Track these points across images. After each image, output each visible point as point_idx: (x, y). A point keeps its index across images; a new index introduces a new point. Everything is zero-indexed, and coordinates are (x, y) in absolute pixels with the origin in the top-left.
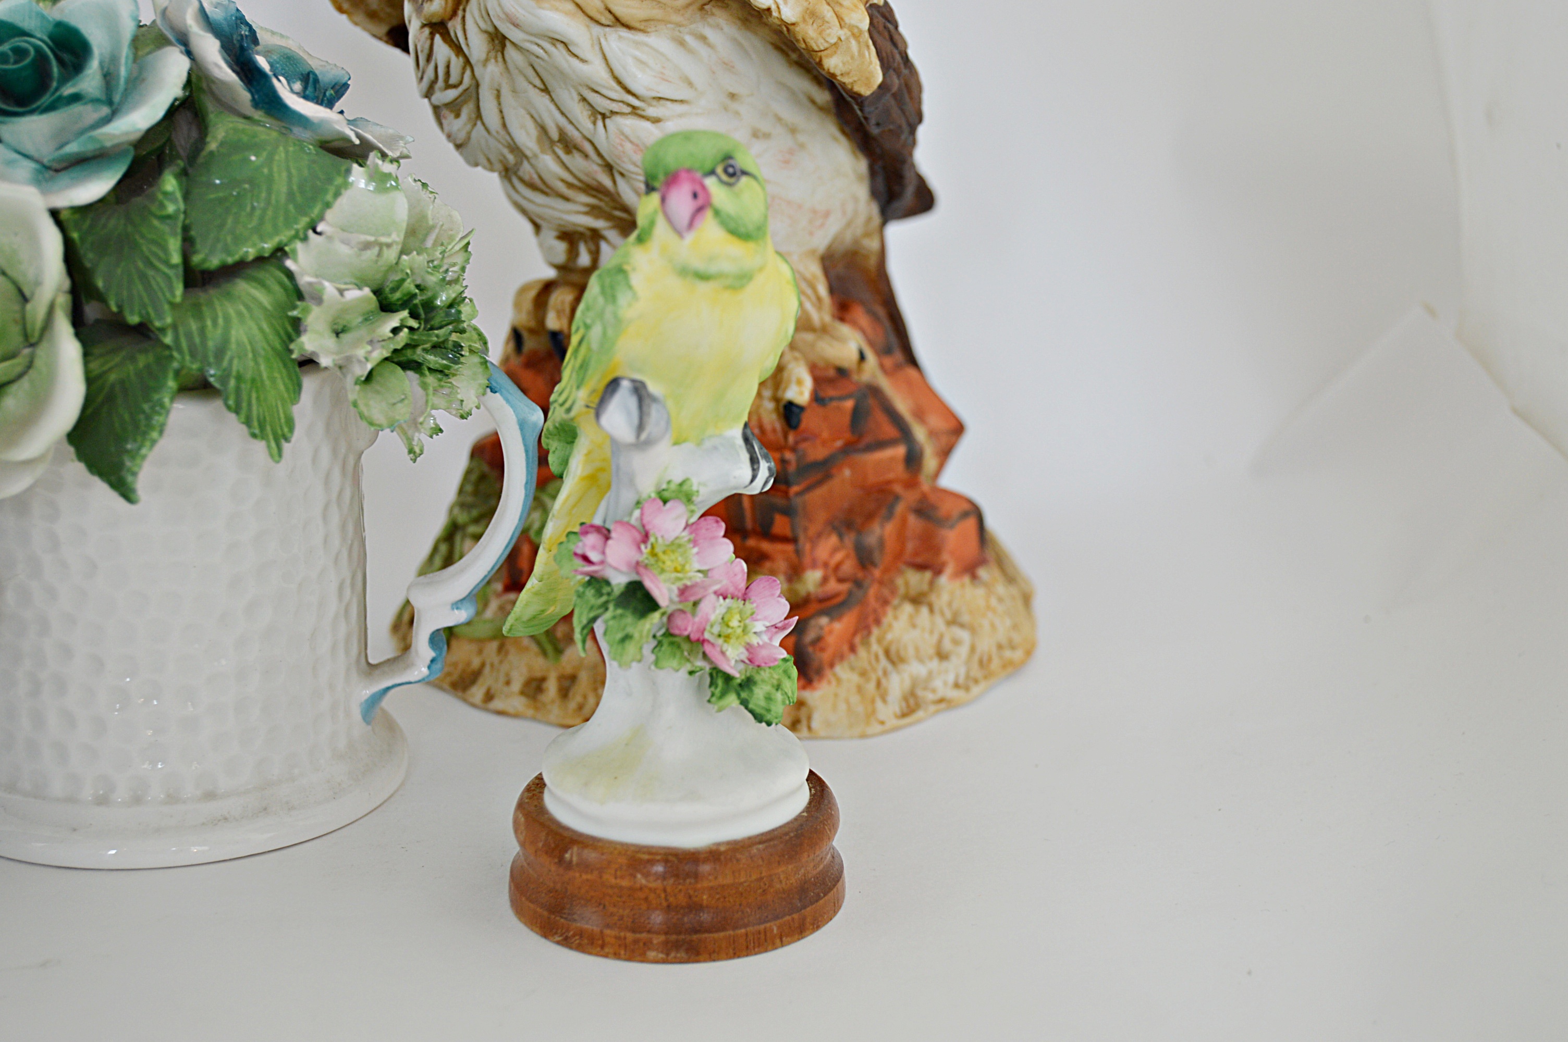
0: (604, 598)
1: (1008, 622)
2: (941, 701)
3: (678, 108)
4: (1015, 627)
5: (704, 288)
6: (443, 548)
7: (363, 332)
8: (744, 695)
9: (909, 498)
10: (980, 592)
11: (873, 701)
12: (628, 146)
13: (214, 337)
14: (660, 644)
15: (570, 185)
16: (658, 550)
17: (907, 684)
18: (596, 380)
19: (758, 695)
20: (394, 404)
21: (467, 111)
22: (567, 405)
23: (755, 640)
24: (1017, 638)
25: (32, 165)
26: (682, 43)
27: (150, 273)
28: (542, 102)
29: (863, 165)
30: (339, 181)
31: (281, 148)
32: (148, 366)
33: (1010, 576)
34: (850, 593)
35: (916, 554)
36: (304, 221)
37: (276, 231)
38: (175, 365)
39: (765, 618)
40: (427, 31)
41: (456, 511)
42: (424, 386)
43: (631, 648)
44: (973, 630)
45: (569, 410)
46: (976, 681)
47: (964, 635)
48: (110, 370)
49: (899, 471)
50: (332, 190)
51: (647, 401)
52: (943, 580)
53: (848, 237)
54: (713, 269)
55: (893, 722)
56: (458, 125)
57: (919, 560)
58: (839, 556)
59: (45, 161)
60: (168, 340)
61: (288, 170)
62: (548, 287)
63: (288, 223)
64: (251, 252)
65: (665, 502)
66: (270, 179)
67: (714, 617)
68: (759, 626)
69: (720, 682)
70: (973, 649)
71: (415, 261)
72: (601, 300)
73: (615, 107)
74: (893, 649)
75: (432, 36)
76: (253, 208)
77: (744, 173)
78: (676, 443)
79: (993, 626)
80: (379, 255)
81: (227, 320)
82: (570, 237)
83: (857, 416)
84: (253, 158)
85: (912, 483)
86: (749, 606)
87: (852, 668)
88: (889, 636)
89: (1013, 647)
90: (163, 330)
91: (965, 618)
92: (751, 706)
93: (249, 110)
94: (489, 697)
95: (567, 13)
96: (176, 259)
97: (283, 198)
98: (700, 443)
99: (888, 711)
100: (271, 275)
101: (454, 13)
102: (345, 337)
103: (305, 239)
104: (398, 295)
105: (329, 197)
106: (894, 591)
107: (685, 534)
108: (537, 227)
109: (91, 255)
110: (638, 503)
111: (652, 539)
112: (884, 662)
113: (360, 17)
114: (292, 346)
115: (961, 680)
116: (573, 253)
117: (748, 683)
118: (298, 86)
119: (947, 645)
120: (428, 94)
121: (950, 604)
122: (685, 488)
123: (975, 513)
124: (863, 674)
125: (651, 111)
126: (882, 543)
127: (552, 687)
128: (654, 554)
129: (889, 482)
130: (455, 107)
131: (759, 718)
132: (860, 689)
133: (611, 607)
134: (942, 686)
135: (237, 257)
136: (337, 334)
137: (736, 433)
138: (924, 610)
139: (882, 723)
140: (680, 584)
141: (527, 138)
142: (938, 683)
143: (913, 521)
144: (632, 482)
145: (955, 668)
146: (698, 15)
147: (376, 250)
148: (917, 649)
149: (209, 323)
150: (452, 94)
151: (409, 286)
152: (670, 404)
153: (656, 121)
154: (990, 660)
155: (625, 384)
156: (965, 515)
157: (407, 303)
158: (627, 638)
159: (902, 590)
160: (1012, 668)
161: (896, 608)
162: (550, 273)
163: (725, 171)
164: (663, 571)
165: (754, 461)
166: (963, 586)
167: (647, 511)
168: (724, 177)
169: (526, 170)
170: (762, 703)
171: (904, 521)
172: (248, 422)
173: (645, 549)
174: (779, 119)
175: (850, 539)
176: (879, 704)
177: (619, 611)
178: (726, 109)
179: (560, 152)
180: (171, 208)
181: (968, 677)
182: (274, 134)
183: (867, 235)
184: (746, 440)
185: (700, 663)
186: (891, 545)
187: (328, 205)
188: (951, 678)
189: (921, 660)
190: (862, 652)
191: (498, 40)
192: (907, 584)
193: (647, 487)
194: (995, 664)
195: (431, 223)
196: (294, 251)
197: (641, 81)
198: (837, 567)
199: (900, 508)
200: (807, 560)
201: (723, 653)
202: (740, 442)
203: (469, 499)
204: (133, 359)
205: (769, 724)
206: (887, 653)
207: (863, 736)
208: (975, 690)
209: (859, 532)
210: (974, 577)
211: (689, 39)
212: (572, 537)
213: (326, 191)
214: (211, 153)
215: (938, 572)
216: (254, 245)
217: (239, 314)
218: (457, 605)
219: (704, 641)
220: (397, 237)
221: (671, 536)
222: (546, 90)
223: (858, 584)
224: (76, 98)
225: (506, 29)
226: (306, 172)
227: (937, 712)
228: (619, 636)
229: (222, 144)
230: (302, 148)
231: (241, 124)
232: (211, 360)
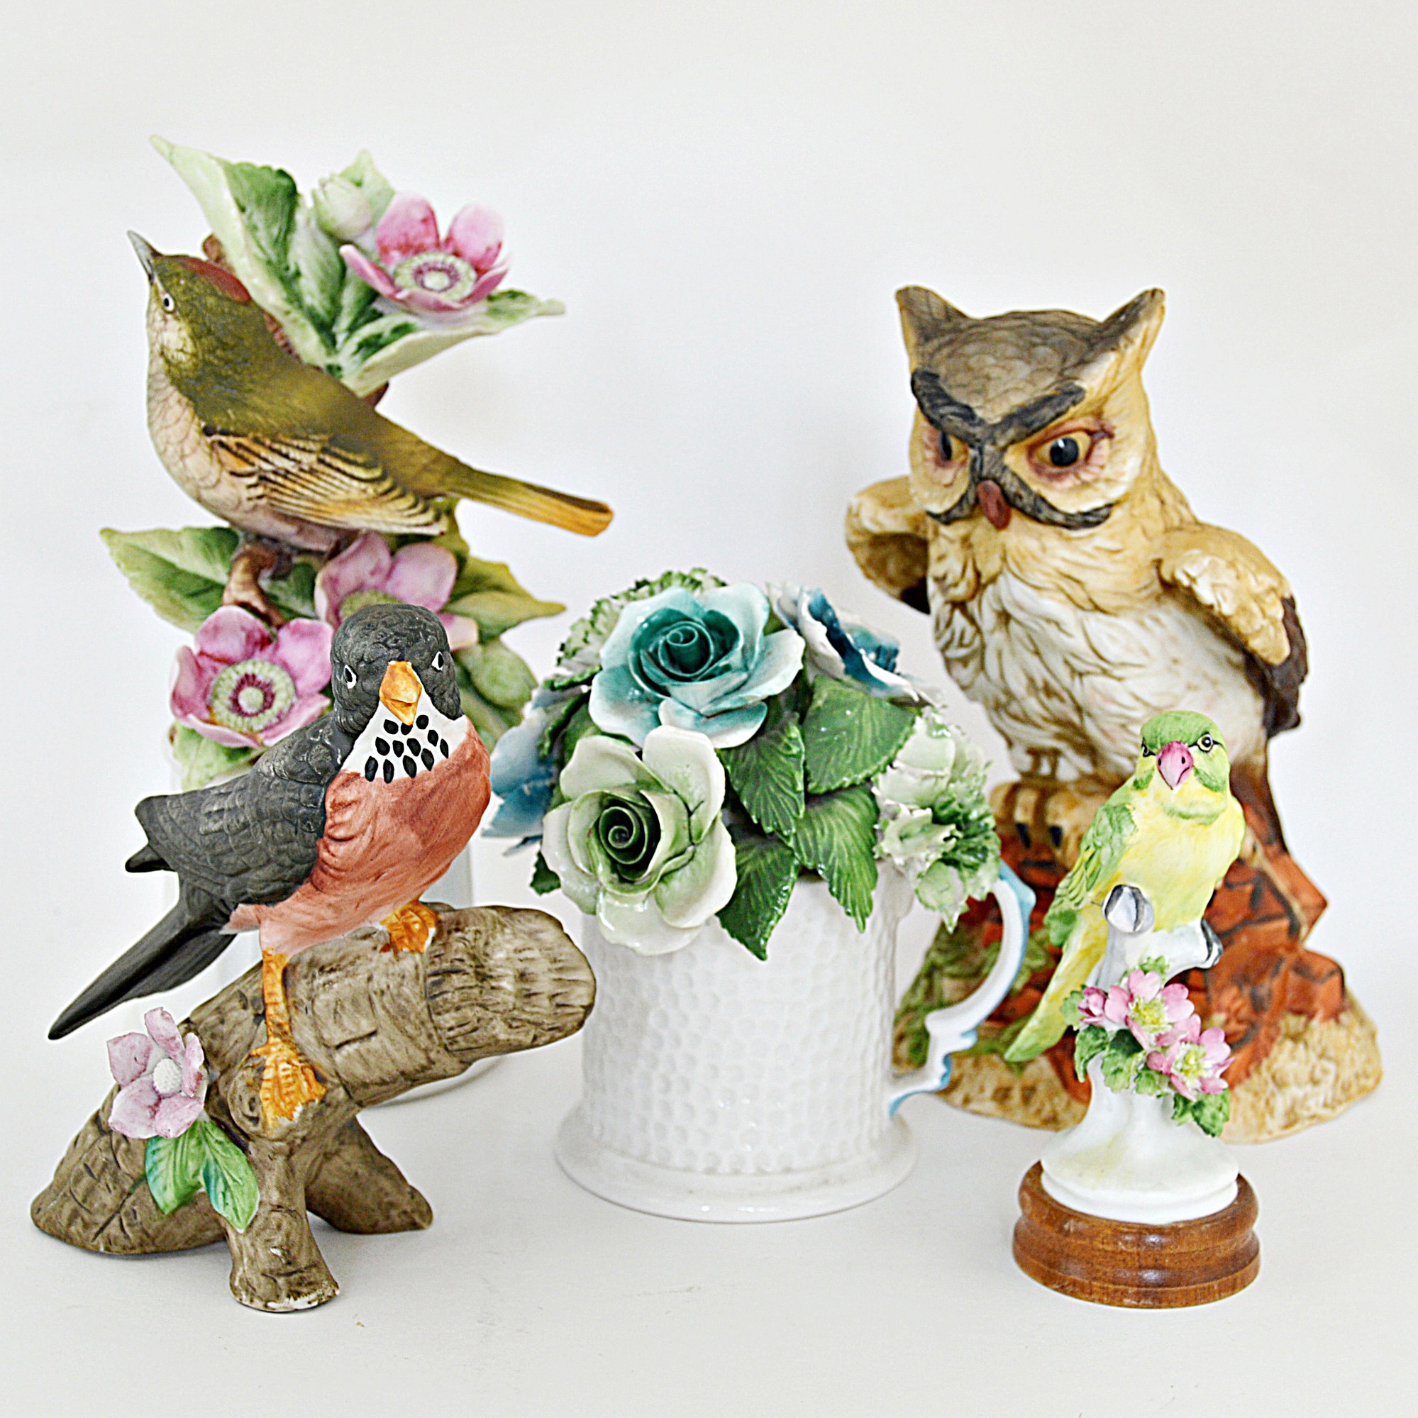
0: (1100, 1041)
1: (1363, 1057)
2: (1313, 1117)
3: (1137, 671)
4: (1368, 1061)
5: (1184, 822)
6: (924, 983)
7: (921, 839)
8: (1197, 1114)
9: (1290, 959)
10: (1342, 1033)
11: (1263, 1116)
12: (1098, 698)
13: (823, 841)
14: (1139, 1075)
15: (1045, 719)
16: (1141, 1007)
17: (1289, 1103)
18: (1104, 885)
19: (1207, 1113)
20: (942, 892)
21: (973, 664)
22: (1077, 900)
23: (1205, 1075)
24: (1370, 1069)
25: (692, 714)
26: (1142, 624)
27: (780, 796)
28: (1033, 662)
29: (1260, 704)
30: (907, 729)
31: (867, 705)
32: (774, 862)
33: (1362, 1021)
34: (1246, 1033)
35: (1294, 1001)
36: (884, 759)
37: (866, 767)
38: (796, 862)
39: (1212, 1058)
40: (948, 607)
41: (933, 955)
42: (962, 878)
43: (1121, 1078)
44: (1338, 1063)
45: (1077, 904)
46: (1340, 1102)
47: (1331, 1067)
48: (746, 863)
49: (1283, 938)
50: (902, 736)
51: (1141, 903)
52: (1315, 1023)
53: (1243, 755)
54: (1192, 812)
55: (1277, 1132)
56: (965, 674)
57: (1297, 1007)
58: (1238, 1004)
59: (702, 711)
60: (791, 844)
61: (872, 720)
62: (1015, 789)
63: (874, 761)
64: (847, 781)
65: (1145, 972)
66: (861, 728)
67: (1179, 1056)
68: (1208, 1064)
69: (1181, 1104)
70: (1337, 1078)
71: (958, 788)
72: (1110, 830)
73: (1090, 669)
74: (1278, 1076)
75: (952, 611)
76: (849, 750)
77: (1216, 743)
78: (1155, 930)
79: (1352, 1060)
80: (936, 784)
81: (831, 829)
82: (1036, 753)
83: (1255, 896)
84: (848, 712)
85: (1292, 948)
86: (1202, 1050)
87: (1248, 1090)
88: (1275, 1066)
89: (1367, 1076)
90: (787, 838)
91: (1331, 1053)
92: (1202, 1122)
93: (841, 675)
94: (967, 1100)
95: (1060, 601)
96: (800, 787)
97: (869, 742)
98: (1171, 931)
99: (1274, 1123)
100: (860, 797)
101: (973, 597)
102: (907, 841)
103: (884, 771)
104: (945, 813)
105: (901, 741)
106: (1278, 1030)
107: (1159, 996)
108: (1010, 744)
109: (737, 782)
110: (1125, 973)
111: (1136, 1000)
112: (1271, 1086)
113: (882, 583)
114: (874, 849)
115: (1329, 1101)
116: (1037, 764)
117: (1199, 1105)
118: (873, 656)
119: (1318, 1074)
120: (944, 650)
121: (1320, 1041)
122: (1160, 963)
123: (1339, 971)
124: (1256, 1094)
125: (1117, 673)
126: (1270, 995)
127: (1016, 1095)
128: (1137, 1010)
129: (1275, 948)
130: (964, 661)
131: (1206, 1131)
132: (1253, 1106)
133: (1107, 1048)
134: (1315, 1105)
135: (837, 784)
136: (901, 839)
137: (1196, 923)
138: (1301, 1046)
139: (1270, 1132)
140: (1156, 1033)
141: (1018, 685)
142: (1311, 1103)
143: (1293, 978)
144: (1123, 958)
145: (1325, 1091)
146: (1155, 604)
147: (933, 780)
148: (1296, 1077)
149: (818, 832)
150: (963, 652)
151: (955, 806)
152: (1154, 903)
153: (1120, 679)
154: (1350, 1085)
155: (1126, 890)
156: (1332, 973)
157: (951, 819)
158: (1118, 1071)
159: (1283, 1030)
160: (1365, 1092)
161: (1281, 1044)
162: (1016, 778)
163: (1203, 743)
164: (1144, 1023)
165: (1209, 945)
166: (1329, 1029)
167: (1133, 979)
168: (1203, 747)
169: (1014, 708)
170: (1210, 1120)
171: (1286, 976)
172: (845, 904)
173: (1132, 1006)
174: (1205, 676)
175: (1247, 991)
176: (1268, 1118)
177: (1113, 1051)
178: (1169, 670)
179: (1042, 696)
180: (795, 750)
181: (1334, 1099)
182: (861, 695)
183: (1256, 752)
184: (1204, 929)
185: (1166, 1089)
186: (1276, 993)
187: (900, 747)
188: (1321, 1100)
189: (1299, 1084)
190: (1255, 1077)
191: (1005, 617)
192: (1287, 1025)
193: (1133, 962)
194: (1354, 1090)
195: (968, 758)
196: (877, 781)
197: (1112, 651)
198: (1238, 1011)
199: (1283, 967)
200: (1214, 1006)
201: (1184, 1083)
202: (1199, 930)
203: (944, 946)
204: (763, 856)
205: (1213, 1135)
206: (1274, 1078)
207: (1256, 1142)
208: (1340, 1109)
209: (1254, 984)
210: (1337, 1021)
211: (1148, 622)
212: (1076, 995)
213: (897, 737)
214: (819, 709)
215: (1311, 1016)
216: (849, 776)
217: (839, 826)
218: (964, 1034)
219: (1170, 1075)
220: (947, 772)
221: (1149, 997)
222: (1037, 653)
223: (1253, 1025)
224: (727, 668)
225: (1011, 610)
226: (884, 723)
227: (1310, 1125)
228: (1113, 1069)
229: (826, 702)
230: (881, 705)
231: (837, 686)
232: (821, 859)
